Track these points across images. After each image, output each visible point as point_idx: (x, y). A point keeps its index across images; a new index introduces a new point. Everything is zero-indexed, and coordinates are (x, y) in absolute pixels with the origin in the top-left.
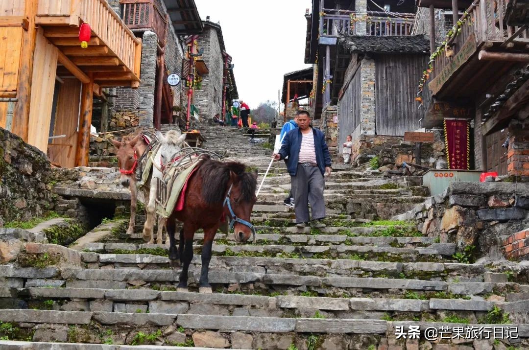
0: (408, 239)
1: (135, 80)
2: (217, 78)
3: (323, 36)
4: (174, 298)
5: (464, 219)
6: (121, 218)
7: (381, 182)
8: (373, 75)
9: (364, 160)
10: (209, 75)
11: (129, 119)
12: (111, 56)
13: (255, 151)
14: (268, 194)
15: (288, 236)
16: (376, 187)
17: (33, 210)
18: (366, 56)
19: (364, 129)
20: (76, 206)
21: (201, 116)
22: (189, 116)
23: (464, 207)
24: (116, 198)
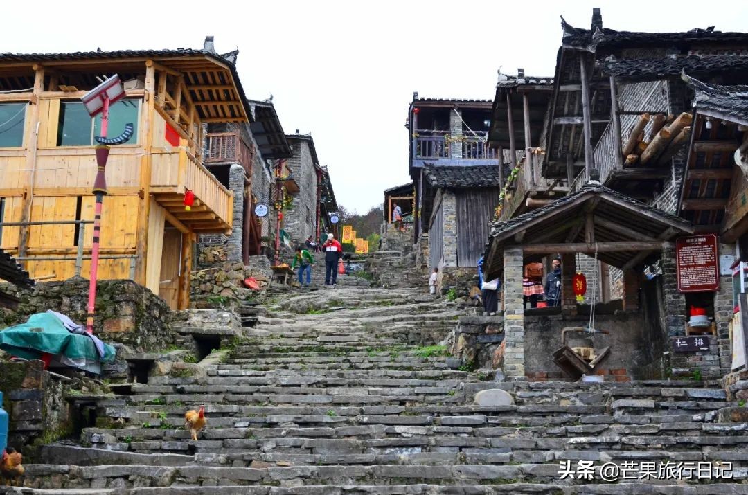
0: (435, 358)
1: (228, 228)
2: (310, 195)
3: (417, 159)
4: (267, 390)
5: (468, 342)
6: (225, 349)
7: (454, 313)
8: (454, 208)
9: (445, 291)
10: (301, 193)
11: (218, 254)
12: (209, 212)
13: (347, 282)
14: (347, 327)
15: (349, 358)
16: (449, 318)
17: (160, 344)
18: (446, 191)
19: (446, 261)
20: (190, 341)
21: (292, 241)
22: (279, 242)
23: (468, 334)
24: (221, 333)
